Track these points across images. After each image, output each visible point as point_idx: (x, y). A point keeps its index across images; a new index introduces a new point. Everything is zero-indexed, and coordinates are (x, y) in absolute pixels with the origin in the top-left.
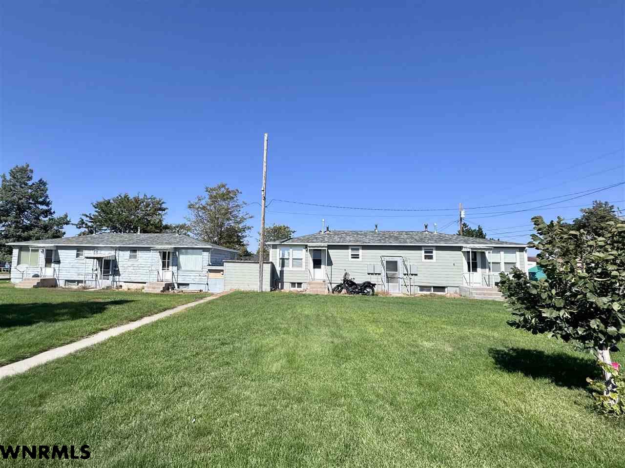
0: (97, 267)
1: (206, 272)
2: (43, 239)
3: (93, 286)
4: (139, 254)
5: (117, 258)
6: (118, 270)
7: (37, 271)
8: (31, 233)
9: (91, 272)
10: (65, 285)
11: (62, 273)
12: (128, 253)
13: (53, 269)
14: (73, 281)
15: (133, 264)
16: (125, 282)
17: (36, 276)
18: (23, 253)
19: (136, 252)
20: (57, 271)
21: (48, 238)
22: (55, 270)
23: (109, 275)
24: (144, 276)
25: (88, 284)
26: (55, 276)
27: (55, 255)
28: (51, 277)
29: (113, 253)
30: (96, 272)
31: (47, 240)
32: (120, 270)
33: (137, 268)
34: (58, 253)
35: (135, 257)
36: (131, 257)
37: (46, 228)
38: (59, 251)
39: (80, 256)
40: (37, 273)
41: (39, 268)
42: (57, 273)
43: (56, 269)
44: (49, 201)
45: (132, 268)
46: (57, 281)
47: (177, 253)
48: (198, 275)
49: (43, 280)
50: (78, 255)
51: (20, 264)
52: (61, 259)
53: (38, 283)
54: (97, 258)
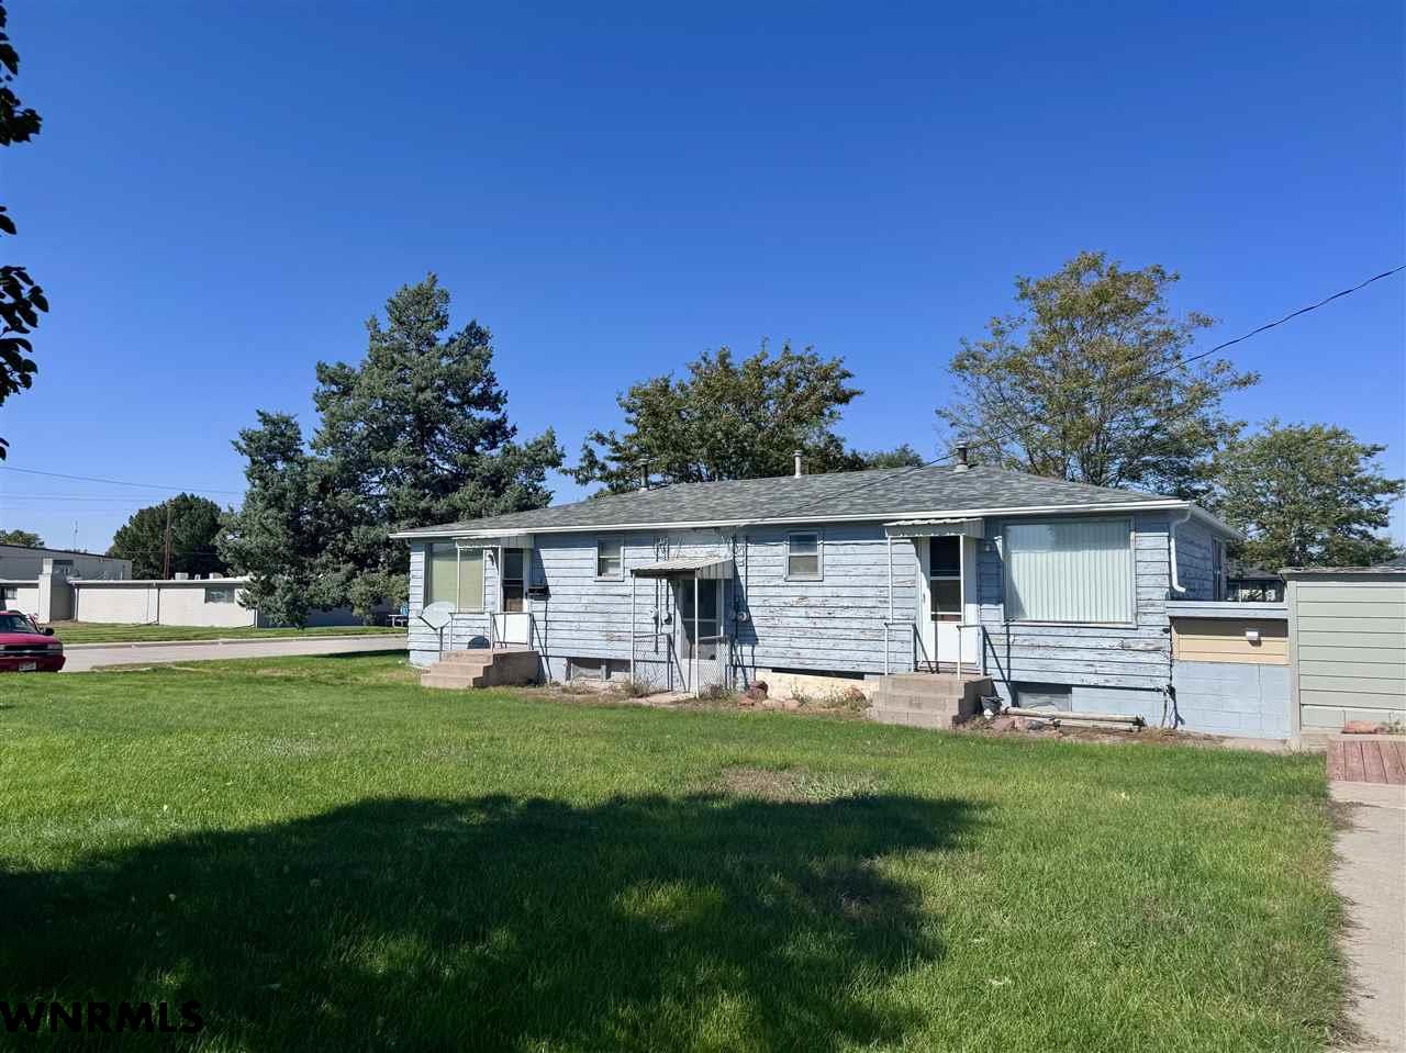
0: (671, 611)
1: (1157, 632)
2: (488, 516)
3: (663, 682)
4: (829, 553)
5: (741, 571)
6: (749, 620)
7: (480, 627)
8: (456, 497)
9: (651, 628)
10: (568, 678)
11: (555, 634)
12: (781, 552)
13: (525, 619)
14: (593, 663)
15: (804, 598)
16: (775, 670)
17: (479, 643)
18: (437, 564)
19: (814, 547)
20: (541, 625)
21: (505, 511)
22: (533, 621)
23: (713, 642)
24: (853, 645)
25: (643, 673)
26: (536, 643)
27: (532, 568)
28: (526, 649)
29: (723, 552)
30: (667, 629)
31: (503, 517)
32: (755, 622)
33: (824, 612)
34: (540, 561)
35: (811, 565)
36: (793, 566)
37: (499, 480)
38: (544, 553)
39: (611, 571)
40: (480, 633)
41: (487, 616)
42: (542, 635)
43: (539, 616)
44: (499, 393)
45: (802, 611)
46: (543, 659)
47: (999, 544)
48: (1116, 643)
49: (500, 659)
50: (602, 567)
51: (431, 602)
52: (550, 581)
53: (486, 669)
54: (670, 575)
